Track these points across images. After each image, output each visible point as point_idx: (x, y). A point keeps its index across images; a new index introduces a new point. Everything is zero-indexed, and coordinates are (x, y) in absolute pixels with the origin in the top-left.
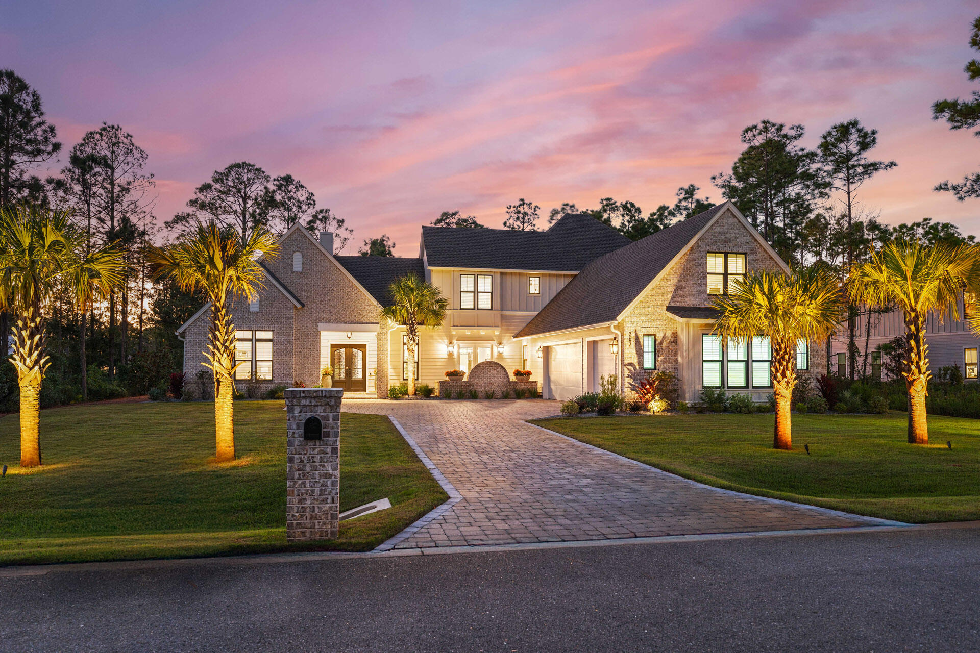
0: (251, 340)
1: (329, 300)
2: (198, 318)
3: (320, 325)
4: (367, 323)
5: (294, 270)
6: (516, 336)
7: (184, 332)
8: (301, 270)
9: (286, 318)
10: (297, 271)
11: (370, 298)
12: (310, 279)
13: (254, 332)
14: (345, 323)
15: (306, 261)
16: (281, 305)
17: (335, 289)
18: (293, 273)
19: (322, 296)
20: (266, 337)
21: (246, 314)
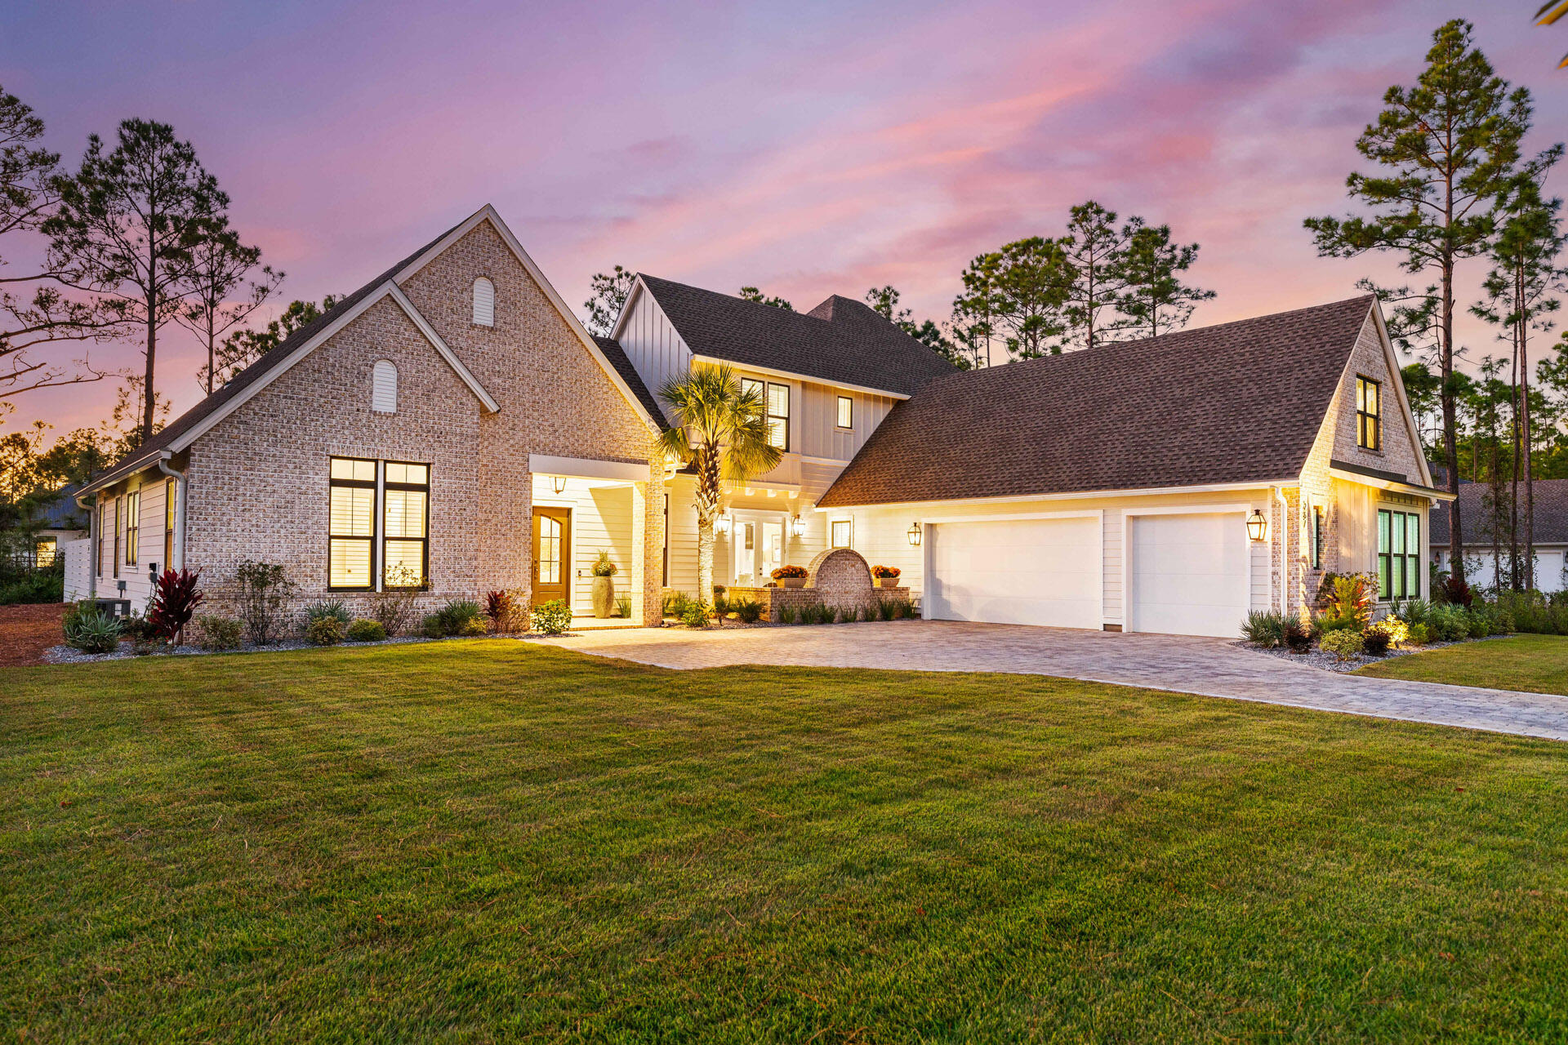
0: (372, 485)
1: (552, 402)
2: (232, 416)
3: (532, 457)
4: (627, 461)
5: (475, 321)
6: (820, 503)
7: (186, 453)
8: (491, 324)
9: (462, 434)
10: (483, 322)
11: (634, 406)
12: (512, 348)
13: (381, 464)
14: (583, 457)
15: (503, 304)
16: (450, 402)
17: (564, 378)
18: (473, 326)
19: (537, 390)
20: (412, 480)
21: (363, 416)
